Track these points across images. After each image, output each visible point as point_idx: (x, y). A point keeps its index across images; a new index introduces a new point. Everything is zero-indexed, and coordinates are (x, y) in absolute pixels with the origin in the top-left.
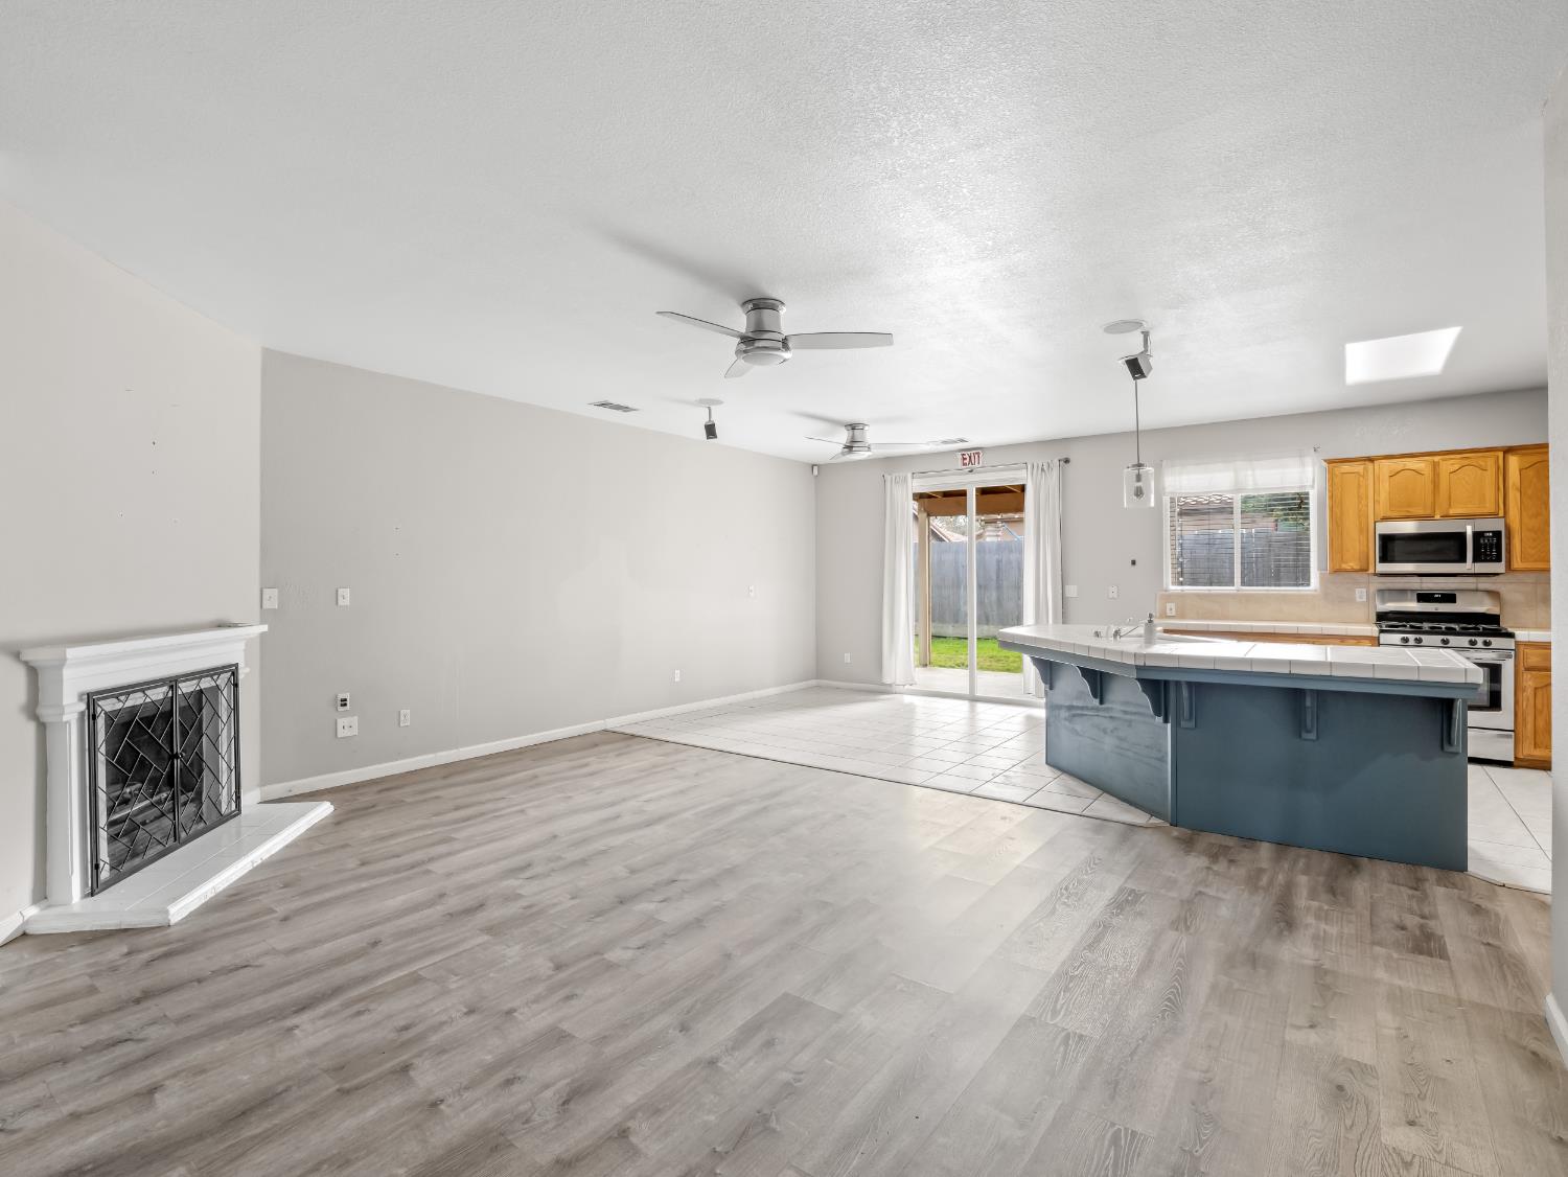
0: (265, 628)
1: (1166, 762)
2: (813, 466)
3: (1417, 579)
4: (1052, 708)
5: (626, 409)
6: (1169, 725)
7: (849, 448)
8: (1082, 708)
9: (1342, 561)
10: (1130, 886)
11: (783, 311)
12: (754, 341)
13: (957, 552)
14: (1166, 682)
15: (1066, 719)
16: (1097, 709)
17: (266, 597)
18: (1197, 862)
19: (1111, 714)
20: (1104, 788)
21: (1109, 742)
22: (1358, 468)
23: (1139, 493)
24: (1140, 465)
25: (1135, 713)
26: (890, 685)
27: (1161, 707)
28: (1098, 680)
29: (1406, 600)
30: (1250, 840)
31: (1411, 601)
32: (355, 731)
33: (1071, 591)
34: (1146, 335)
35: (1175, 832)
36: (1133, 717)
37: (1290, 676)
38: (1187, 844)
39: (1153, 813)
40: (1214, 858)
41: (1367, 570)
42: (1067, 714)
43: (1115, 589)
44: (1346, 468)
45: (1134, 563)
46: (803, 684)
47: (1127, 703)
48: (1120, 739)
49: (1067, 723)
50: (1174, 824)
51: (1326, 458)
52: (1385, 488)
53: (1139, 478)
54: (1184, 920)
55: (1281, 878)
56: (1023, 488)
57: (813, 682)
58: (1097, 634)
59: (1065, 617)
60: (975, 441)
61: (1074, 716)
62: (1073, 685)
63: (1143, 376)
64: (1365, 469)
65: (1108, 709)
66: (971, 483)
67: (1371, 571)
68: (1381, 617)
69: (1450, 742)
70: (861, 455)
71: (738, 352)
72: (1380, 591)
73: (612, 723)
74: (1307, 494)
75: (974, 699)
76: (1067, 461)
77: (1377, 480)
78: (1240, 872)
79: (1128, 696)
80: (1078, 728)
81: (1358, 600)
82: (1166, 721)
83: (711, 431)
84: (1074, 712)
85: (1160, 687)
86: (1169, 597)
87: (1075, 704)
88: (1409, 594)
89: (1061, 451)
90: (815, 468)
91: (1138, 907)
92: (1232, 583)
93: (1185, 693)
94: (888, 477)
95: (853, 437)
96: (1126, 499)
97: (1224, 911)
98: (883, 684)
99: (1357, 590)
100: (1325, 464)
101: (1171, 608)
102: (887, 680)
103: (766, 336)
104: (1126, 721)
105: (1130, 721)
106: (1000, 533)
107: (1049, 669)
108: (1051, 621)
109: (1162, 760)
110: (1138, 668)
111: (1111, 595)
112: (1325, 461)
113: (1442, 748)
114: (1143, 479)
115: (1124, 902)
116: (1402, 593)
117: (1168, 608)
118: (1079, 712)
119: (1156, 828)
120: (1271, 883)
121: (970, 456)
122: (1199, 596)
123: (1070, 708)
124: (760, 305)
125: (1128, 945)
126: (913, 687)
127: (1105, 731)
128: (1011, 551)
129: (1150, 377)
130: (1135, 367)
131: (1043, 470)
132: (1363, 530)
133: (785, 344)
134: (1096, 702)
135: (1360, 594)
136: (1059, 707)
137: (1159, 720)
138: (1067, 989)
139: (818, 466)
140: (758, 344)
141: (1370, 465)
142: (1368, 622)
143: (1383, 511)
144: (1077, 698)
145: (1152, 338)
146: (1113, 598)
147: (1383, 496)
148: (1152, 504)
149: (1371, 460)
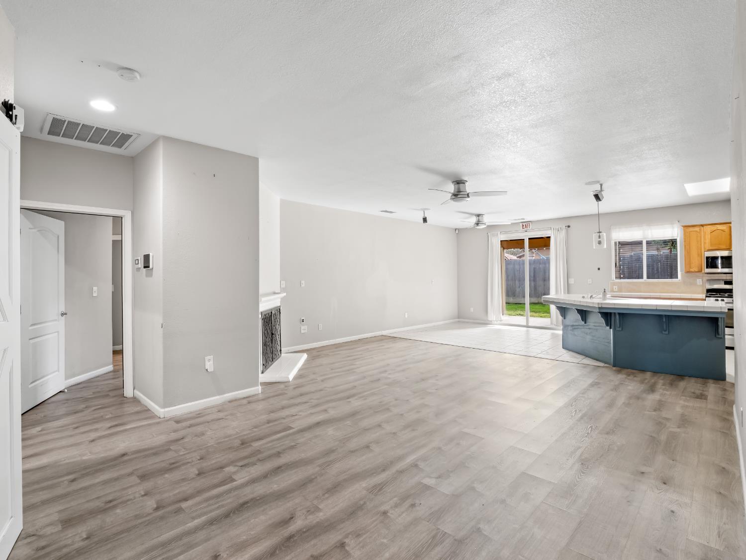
0: (285, 294)
1: (611, 343)
2: (456, 229)
3: (725, 275)
4: (565, 327)
5: (391, 212)
6: (612, 330)
7: (477, 224)
8: (577, 326)
9: (690, 268)
10: (596, 381)
11: (467, 184)
12: (457, 195)
13: (514, 264)
14: (611, 313)
15: (571, 330)
16: (584, 326)
17: (282, 283)
18: (621, 376)
19: (590, 327)
20: (587, 355)
21: (588, 338)
22: (697, 229)
23: (600, 243)
24: (600, 232)
25: (599, 326)
26: (491, 321)
27: (609, 323)
28: (584, 313)
29: (720, 284)
30: (643, 371)
31: (722, 284)
32: (306, 331)
33: (572, 281)
34: (601, 185)
35: (614, 368)
36: (598, 328)
37: (656, 310)
38: (619, 372)
39: (605, 363)
40: (629, 375)
41: (702, 271)
42: (571, 328)
43: (591, 280)
44: (691, 229)
45: (599, 269)
46: (451, 321)
47: (595, 323)
48: (593, 336)
49: (571, 332)
50: (614, 366)
51: (683, 225)
52: (708, 237)
53: (599, 237)
54: (616, 388)
55: (653, 381)
56: (549, 237)
57: (457, 320)
58: (583, 297)
59: (568, 290)
60: (528, 219)
61: (575, 328)
62: (574, 317)
63: (600, 200)
64: (700, 230)
65: (587, 325)
66: (526, 236)
67: (703, 272)
68: (708, 291)
69: (718, 334)
70: (481, 227)
71: (451, 199)
72: (708, 280)
73: (385, 333)
74: (676, 239)
75: (528, 327)
76: (569, 227)
77: (705, 233)
78: (638, 379)
79: (596, 320)
80: (576, 333)
81: (698, 284)
82: (610, 328)
83: (425, 220)
84: (573, 327)
85: (608, 315)
86: (614, 284)
87: (574, 324)
88: (721, 281)
89: (567, 222)
90: (457, 230)
91: (599, 386)
92: (642, 277)
93: (617, 316)
94: (489, 234)
95: (479, 219)
96: (595, 245)
97: (630, 388)
98: (488, 320)
99: (698, 280)
100: (682, 228)
101: (615, 288)
102: (490, 319)
103: (462, 193)
104: (595, 329)
105: (597, 329)
106: (534, 255)
107: (563, 310)
108: (562, 293)
109: (609, 343)
110: (599, 308)
111: (589, 283)
112: (682, 226)
113: (716, 336)
114: (601, 237)
115: (595, 384)
116: (717, 281)
117: (614, 288)
118: (577, 327)
119: (606, 367)
120: (648, 382)
121: (526, 225)
122: (628, 283)
123: (573, 326)
124: (459, 182)
125: (595, 394)
126: (501, 322)
127: (587, 334)
128: (540, 264)
129: (603, 201)
130: (597, 197)
131: (558, 230)
132: (700, 255)
133: (468, 196)
134: (583, 323)
135: (699, 282)
136: (568, 326)
137: (608, 328)
138: (575, 402)
139: (458, 229)
140: (459, 196)
141: (702, 228)
142: (703, 293)
143: (708, 246)
144: (575, 322)
145: (603, 186)
146: (590, 284)
147: (708, 241)
148: (605, 247)
149: (702, 226)
